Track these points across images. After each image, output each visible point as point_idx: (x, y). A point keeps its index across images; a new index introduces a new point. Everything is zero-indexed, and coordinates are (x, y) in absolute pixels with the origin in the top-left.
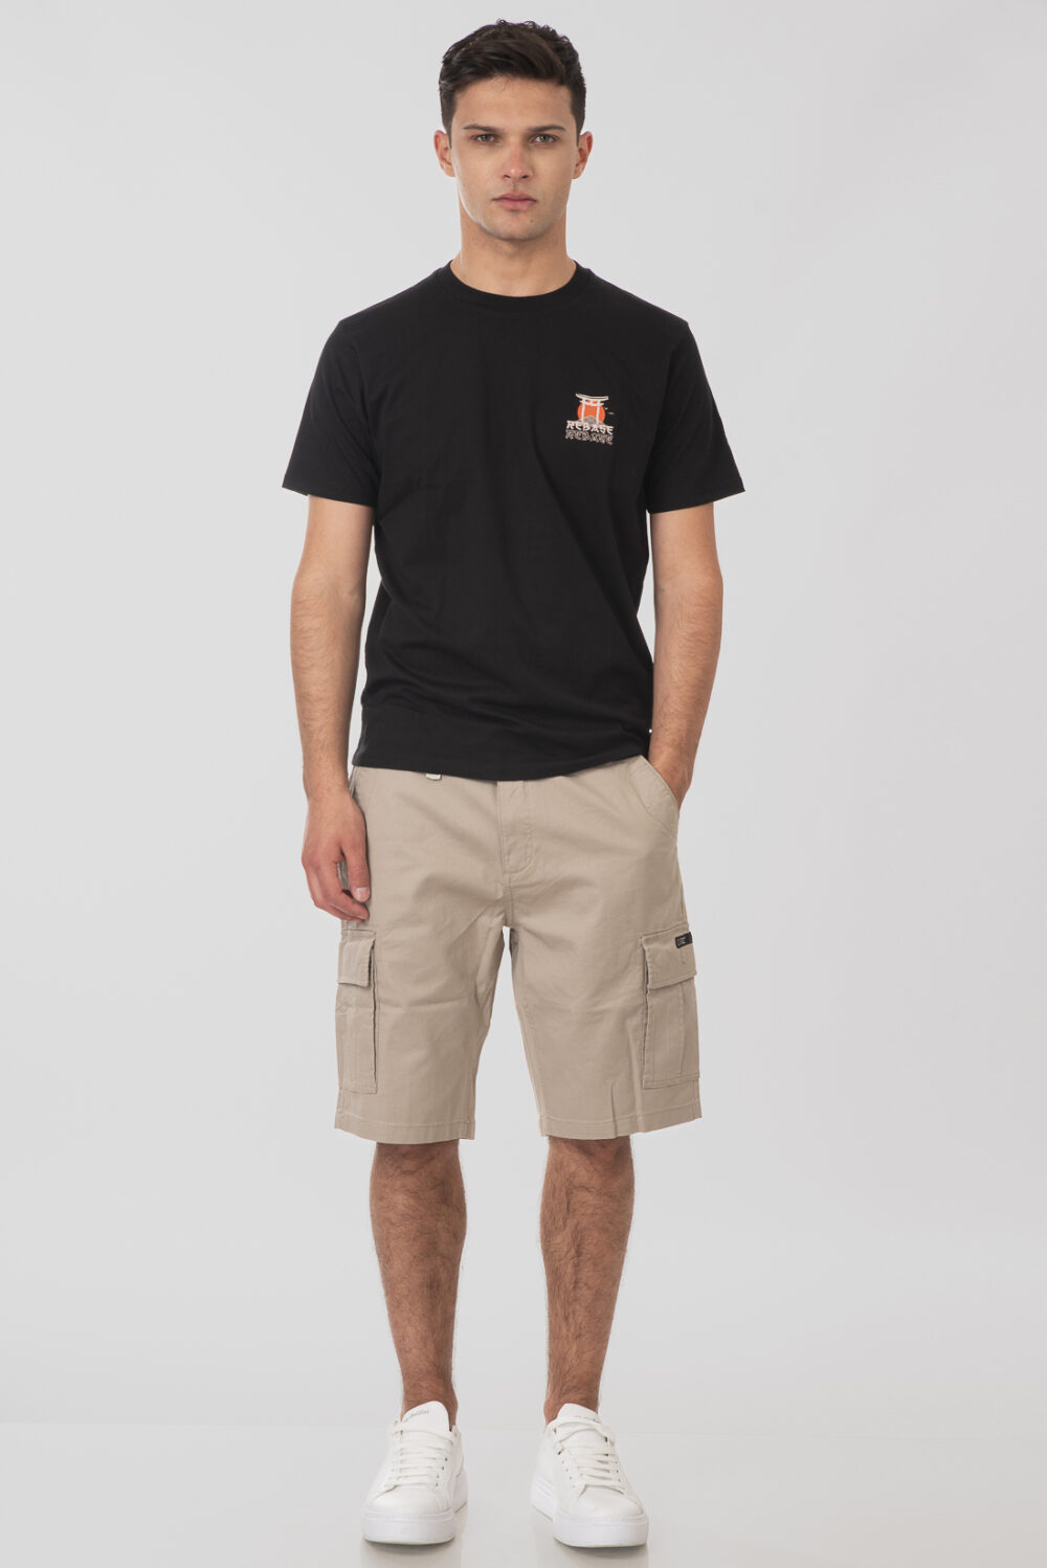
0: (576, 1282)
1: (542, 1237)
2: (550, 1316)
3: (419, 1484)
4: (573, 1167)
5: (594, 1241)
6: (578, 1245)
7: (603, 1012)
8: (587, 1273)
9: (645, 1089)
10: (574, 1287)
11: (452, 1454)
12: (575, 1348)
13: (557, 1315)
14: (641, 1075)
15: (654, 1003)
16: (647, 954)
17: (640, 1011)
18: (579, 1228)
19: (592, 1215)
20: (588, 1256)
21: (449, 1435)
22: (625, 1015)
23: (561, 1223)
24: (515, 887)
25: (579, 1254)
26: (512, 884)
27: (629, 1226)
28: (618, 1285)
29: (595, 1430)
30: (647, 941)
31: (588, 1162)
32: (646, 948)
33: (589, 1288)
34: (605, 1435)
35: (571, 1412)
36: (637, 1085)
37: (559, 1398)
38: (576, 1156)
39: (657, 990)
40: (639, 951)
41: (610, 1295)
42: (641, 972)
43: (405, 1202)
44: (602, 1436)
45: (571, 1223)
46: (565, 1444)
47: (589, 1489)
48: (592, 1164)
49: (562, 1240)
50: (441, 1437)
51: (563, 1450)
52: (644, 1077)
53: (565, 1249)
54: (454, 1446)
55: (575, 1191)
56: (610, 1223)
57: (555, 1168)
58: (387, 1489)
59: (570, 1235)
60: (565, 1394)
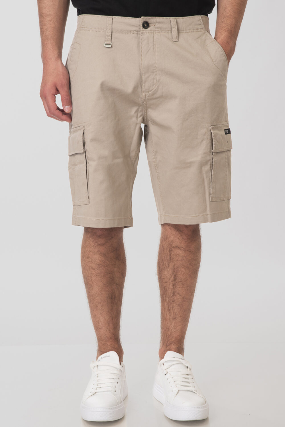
0: (174, 293)
1: (158, 272)
2: (162, 309)
3: (107, 391)
4: (172, 238)
5: (182, 273)
6: (175, 275)
7: (191, 163)
8: (179, 288)
9: (211, 201)
10: (173, 295)
11: (121, 376)
12: (173, 324)
13: (165, 308)
14: (210, 195)
15: (216, 160)
16: (213, 135)
17: (209, 163)
18: (175, 267)
19: (182, 260)
20: (180, 280)
21: (119, 367)
22: (202, 165)
23: (167, 265)
24: (148, 99)
25: (175, 279)
26: (146, 98)
27: (199, 267)
28: (193, 295)
29: (182, 363)
30: (213, 128)
31: (179, 235)
32: (212, 132)
33: (180, 295)
34: (187, 365)
35: (170, 355)
36: (208, 200)
37: (166, 347)
38: (174, 232)
39: (218, 153)
40: (209, 133)
41: (190, 299)
42: (210, 144)
43: (100, 259)
44: (185, 366)
45: (171, 265)
46: (168, 370)
47: (180, 392)
48: (181, 236)
49: (167, 273)
50: (116, 368)
51: (167, 373)
52: (211, 195)
53: (169, 277)
54: (122, 371)
55: (173, 249)
56: (190, 264)
57: (164, 238)
58: (91, 394)
59: (171, 271)
60: (168, 345)
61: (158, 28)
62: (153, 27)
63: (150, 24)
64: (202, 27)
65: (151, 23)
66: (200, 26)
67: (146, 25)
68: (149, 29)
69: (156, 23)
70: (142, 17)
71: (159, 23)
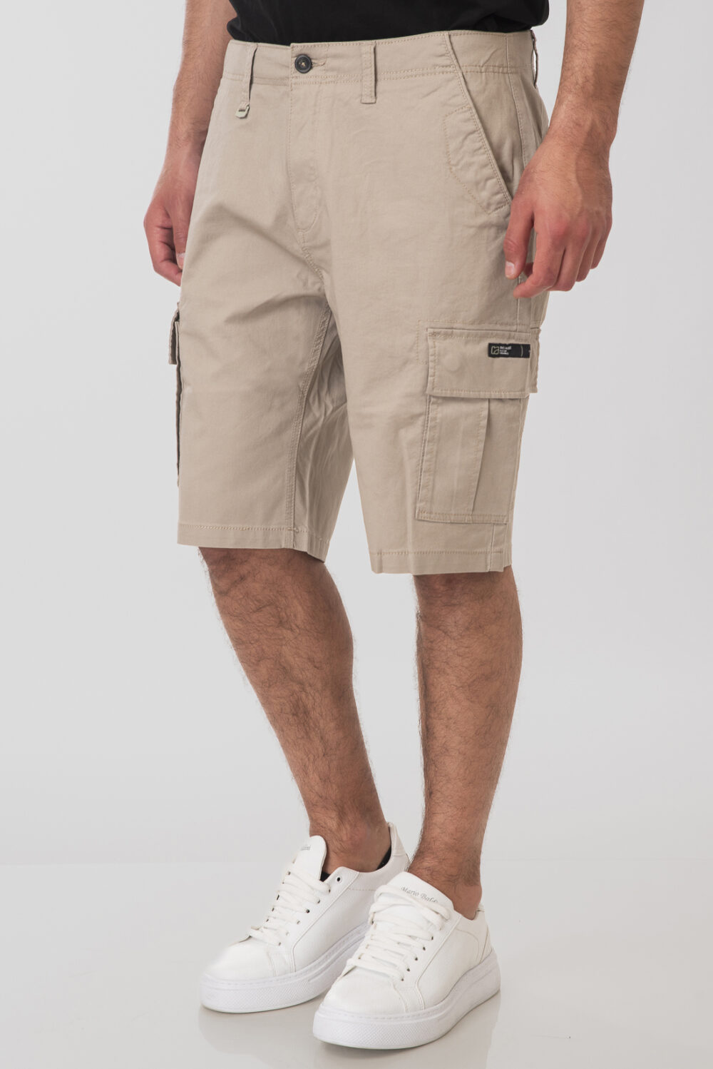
16: (430, 350)
17: (420, 422)
22: (398, 424)
24: (310, 248)
26: (306, 244)
30: (434, 335)
32: (430, 343)
36: (409, 515)
40: (424, 347)
42: (424, 373)
52: (418, 505)
61: (332, 69)
62: (319, 68)
63: (313, 61)
64: (448, 62)
65: (316, 59)
66: (443, 58)
67: (303, 64)
68: (311, 72)
69: (327, 57)
70: (292, 44)
71: (335, 56)
